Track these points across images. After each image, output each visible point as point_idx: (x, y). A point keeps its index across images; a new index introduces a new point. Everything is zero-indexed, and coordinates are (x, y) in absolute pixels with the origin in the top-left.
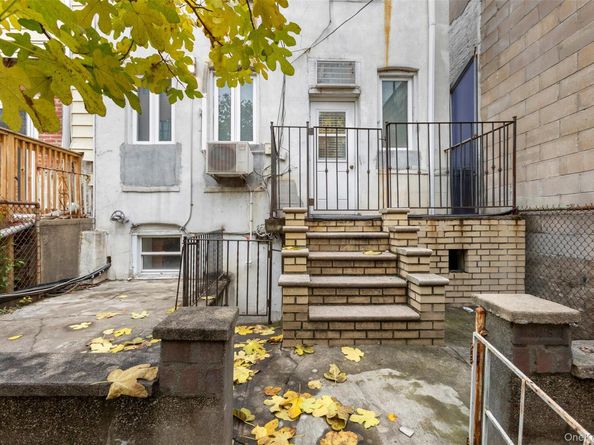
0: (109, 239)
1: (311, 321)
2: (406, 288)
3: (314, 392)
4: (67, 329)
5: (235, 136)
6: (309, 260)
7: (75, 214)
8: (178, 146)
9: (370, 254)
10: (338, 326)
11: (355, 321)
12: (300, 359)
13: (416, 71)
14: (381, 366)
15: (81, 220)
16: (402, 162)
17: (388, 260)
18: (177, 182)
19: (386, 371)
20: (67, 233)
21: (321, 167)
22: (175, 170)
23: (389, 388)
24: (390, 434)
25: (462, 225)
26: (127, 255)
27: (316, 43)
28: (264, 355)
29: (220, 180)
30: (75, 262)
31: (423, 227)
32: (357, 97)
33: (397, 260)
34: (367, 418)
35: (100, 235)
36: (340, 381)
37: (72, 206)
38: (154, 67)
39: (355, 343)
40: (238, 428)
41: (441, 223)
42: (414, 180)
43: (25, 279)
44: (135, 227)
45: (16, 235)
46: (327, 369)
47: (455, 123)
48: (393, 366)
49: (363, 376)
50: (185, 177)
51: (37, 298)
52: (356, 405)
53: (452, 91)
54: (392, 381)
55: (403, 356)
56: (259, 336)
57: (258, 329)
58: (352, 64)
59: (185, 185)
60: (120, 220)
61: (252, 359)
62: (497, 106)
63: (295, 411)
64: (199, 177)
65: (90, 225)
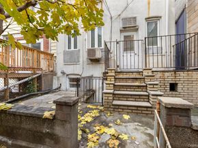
0: (60, 78)
1: (113, 105)
2: (148, 96)
3: (110, 127)
4: (47, 103)
5: (96, 46)
6: (114, 85)
7: (52, 71)
8: (79, 50)
9: (137, 84)
10: (122, 107)
11: (128, 106)
12: (108, 117)
13: (161, 17)
14: (135, 122)
15: (53, 73)
16: (155, 51)
17: (143, 86)
18: (79, 61)
19: (136, 124)
20: (50, 77)
21: (125, 54)
22: (78, 57)
23: (136, 129)
24: (131, 143)
25: (175, 74)
26: (65, 83)
27: (122, 12)
28: (98, 115)
29: (92, 60)
30: (52, 85)
31: (159, 75)
32: (138, 29)
33: (146, 86)
34: (125, 137)
35: (58, 78)
36: (119, 125)
37: (51, 69)
38: (67, 27)
39: (128, 114)
40: (84, 134)
41: (166, 73)
42: (160, 57)
43: (39, 89)
44: (67, 75)
45: (37, 77)
46: (116, 121)
47: (177, 35)
48: (139, 122)
49: (128, 124)
50: (81, 60)
51: (42, 94)
52: (122, 132)
53: (176, 23)
54: (138, 127)
55: (144, 119)
56: (98, 109)
57: (98, 107)
58: (135, 18)
59: (81, 62)
60: (63, 73)
61: (94, 115)
62: (194, 27)
63: (102, 132)
64: (85, 59)
65: (56, 74)
